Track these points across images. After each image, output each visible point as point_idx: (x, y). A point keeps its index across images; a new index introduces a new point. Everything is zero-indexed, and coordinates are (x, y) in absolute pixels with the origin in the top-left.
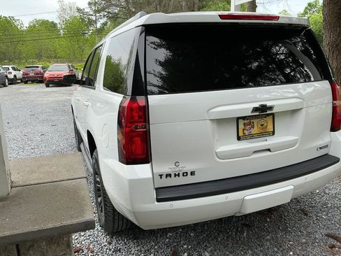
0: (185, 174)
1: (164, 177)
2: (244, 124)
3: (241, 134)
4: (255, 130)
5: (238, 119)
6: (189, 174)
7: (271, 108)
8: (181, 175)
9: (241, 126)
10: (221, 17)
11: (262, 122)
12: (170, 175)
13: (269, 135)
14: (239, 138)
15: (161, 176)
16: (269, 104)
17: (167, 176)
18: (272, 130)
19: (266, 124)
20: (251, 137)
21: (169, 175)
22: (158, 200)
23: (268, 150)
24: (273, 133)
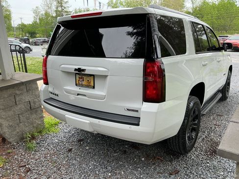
0: (56, 95)
3: (77, 83)
4: (84, 83)
5: (76, 74)
7: (84, 70)
10: (72, 17)
11: (88, 78)
12: (52, 93)
13: (91, 88)
14: (76, 85)
15: (50, 92)
16: (83, 68)
18: (93, 85)
19: (90, 81)
20: (82, 86)
23: (85, 95)
24: (94, 87)
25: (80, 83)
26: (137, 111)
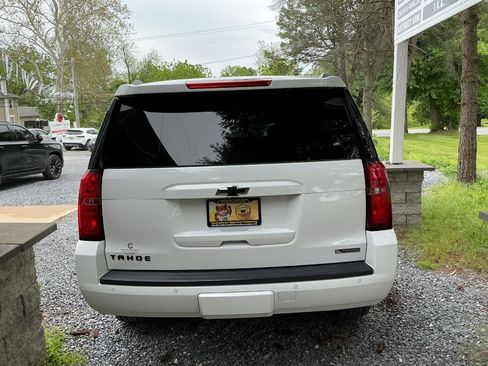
0: (139, 258)
1: (116, 258)
2: (217, 208)
3: (212, 219)
4: (233, 217)
5: (209, 201)
6: (143, 258)
7: (244, 190)
8: (135, 258)
9: (213, 210)
10: (189, 86)
11: (243, 207)
12: (123, 257)
13: (253, 224)
14: (209, 224)
15: (113, 257)
16: (240, 186)
17: (119, 257)
18: (257, 218)
19: (248, 210)
20: (227, 224)
21: (121, 257)
22: (103, 282)
23: (245, 242)
24: (259, 222)
25: (221, 218)
26: (358, 250)
